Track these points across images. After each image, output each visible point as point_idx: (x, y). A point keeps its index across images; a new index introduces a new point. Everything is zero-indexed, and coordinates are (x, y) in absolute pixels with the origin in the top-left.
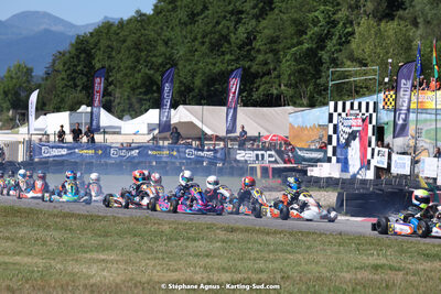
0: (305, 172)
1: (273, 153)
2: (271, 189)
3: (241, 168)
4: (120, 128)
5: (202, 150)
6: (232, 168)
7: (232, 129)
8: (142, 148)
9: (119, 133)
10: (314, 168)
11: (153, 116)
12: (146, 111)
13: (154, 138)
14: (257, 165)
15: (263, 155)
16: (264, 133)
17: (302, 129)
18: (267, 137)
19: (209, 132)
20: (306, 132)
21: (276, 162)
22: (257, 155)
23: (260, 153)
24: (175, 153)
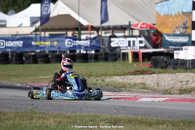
0: (172, 55)
1: (142, 39)
2: (142, 72)
3: (115, 55)
4: (5, 21)
5: (80, 40)
6: (106, 54)
7: (105, 18)
8: (26, 39)
9: (4, 26)
10: (180, 52)
11: (35, 10)
12: (29, 5)
13: (37, 30)
14: (129, 51)
15: (134, 42)
16: (134, 22)
17: (168, 16)
18: (136, 26)
19: (85, 23)
20: (171, 19)
21: (145, 47)
22: (129, 42)
23: (132, 39)
24: (55, 43)
